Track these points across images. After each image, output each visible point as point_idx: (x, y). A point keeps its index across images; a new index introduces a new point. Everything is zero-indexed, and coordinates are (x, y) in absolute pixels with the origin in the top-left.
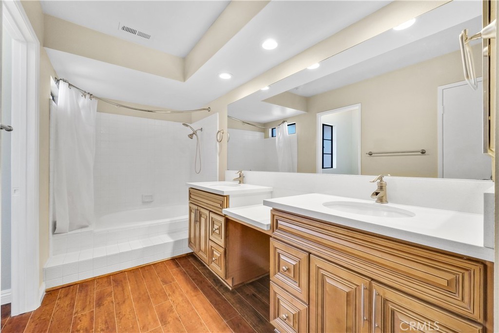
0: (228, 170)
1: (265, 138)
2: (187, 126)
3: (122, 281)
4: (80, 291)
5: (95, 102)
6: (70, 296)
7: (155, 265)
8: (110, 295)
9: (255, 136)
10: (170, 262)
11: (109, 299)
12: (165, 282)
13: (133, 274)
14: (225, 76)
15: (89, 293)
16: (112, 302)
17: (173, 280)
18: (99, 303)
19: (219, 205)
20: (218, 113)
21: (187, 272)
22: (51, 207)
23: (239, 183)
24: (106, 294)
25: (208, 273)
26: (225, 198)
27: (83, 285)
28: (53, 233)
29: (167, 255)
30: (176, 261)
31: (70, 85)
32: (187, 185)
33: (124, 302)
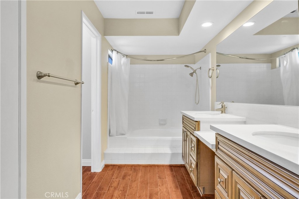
0: (217, 101)
1: (272, 68)
2: (188, 66)
3: (137, 170)
4: (118, 170)
5: (129, 59)
6: (113, 170)
7: (158, 166)
8: (130, 175)
9: (263, 67)
10: (168, 167)
11: (129, 177)
12: (160, 178)
13: (144, 168)
14: (207, 25)
15: (121, 171)
16: (129, 179)
17: (165, 178)
18: (124, 178)
19: (194, 128)
20: (210, 54)
21: (176, 176)
22: (108, 121)
23: (221, 113)
24: (128, 174)
25: (190, 181)
26: (197, 123)
27: (120, 167)
28: (110, 136)
29: (167, 162)
30: (172, 167)
31: (118, 52)
32: (182, 113)
33: (135, 181)
